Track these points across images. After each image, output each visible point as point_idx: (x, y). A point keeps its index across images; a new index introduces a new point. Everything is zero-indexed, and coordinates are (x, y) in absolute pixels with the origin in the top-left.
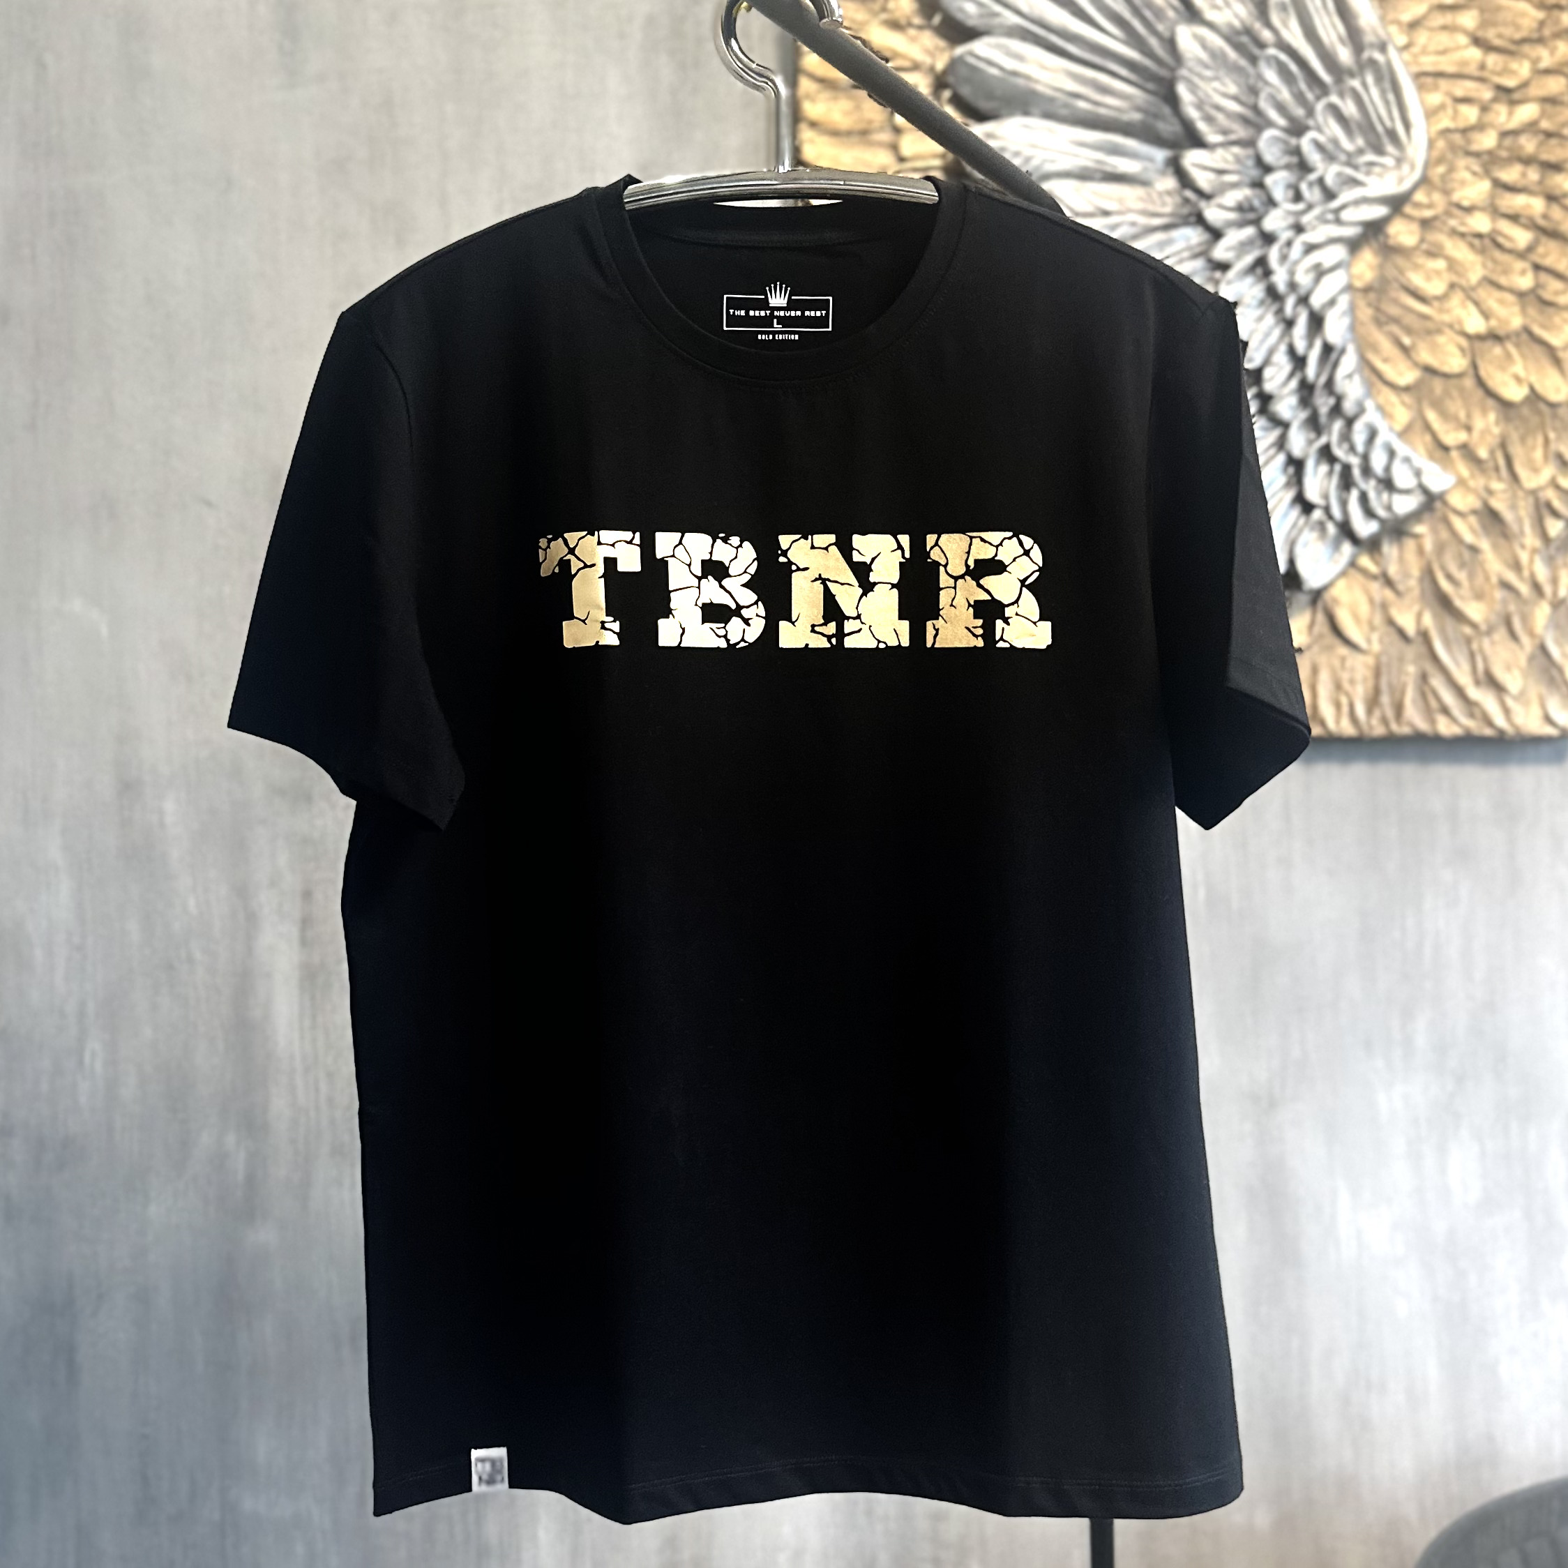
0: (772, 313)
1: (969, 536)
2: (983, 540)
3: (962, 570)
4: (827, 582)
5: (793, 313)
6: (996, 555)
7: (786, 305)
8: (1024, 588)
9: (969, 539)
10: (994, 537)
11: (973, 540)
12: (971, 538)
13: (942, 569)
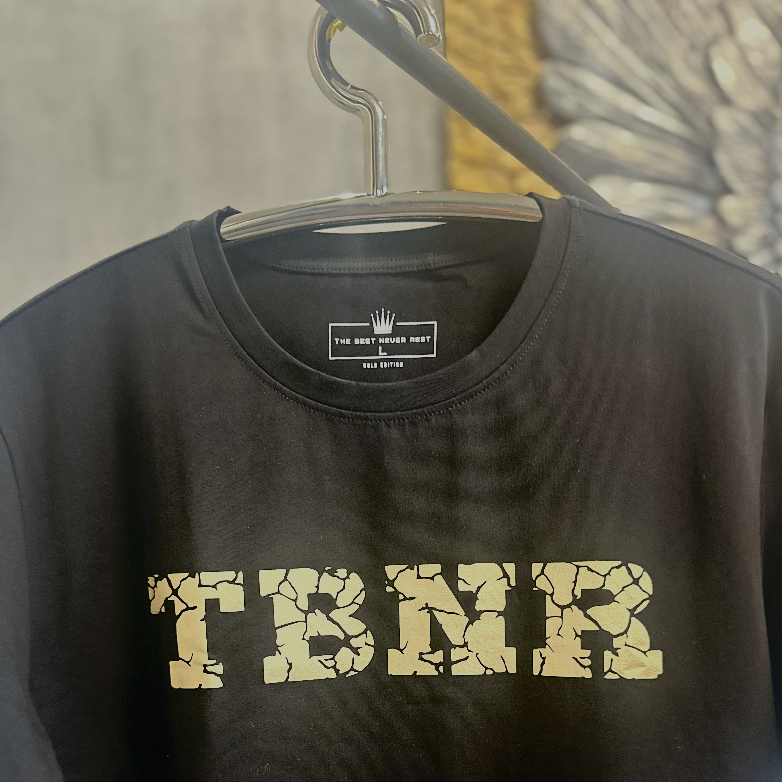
0: (377, 341)
1: (576, 565)
2: (589, 569)
3: (570, 599)
4: (433, 611)
5: (397, 340)
6: (604, 585)
7: (390, 332)
8: (633, 619)
9: (575, 567)
10: (603, 566)
11: (580, 569)
12: (578, 567)
13: (548, 597)
